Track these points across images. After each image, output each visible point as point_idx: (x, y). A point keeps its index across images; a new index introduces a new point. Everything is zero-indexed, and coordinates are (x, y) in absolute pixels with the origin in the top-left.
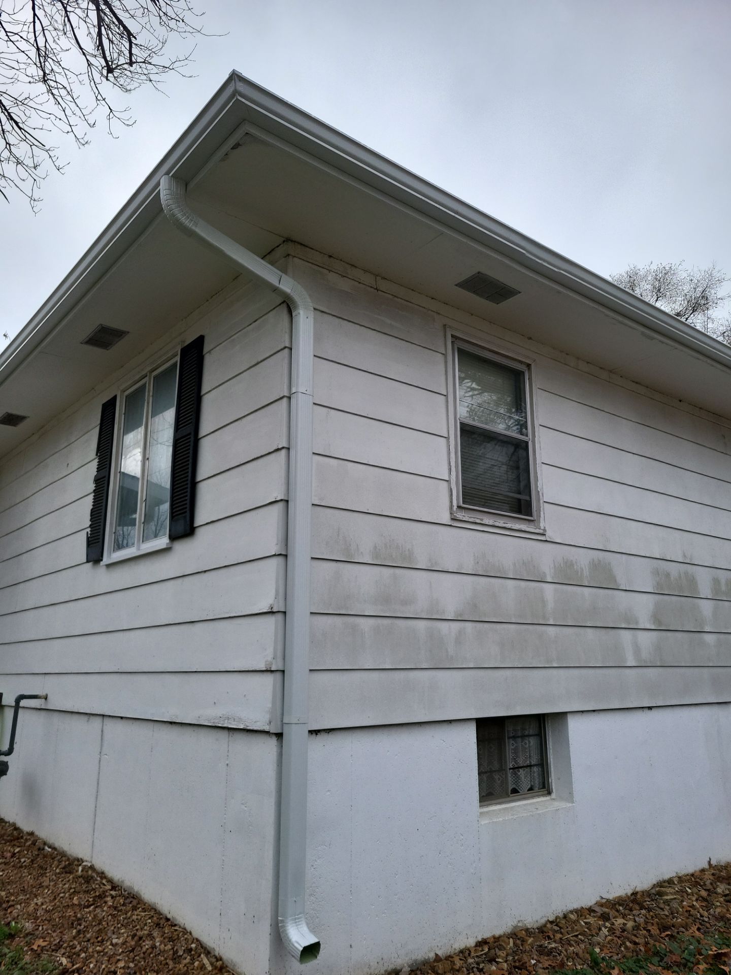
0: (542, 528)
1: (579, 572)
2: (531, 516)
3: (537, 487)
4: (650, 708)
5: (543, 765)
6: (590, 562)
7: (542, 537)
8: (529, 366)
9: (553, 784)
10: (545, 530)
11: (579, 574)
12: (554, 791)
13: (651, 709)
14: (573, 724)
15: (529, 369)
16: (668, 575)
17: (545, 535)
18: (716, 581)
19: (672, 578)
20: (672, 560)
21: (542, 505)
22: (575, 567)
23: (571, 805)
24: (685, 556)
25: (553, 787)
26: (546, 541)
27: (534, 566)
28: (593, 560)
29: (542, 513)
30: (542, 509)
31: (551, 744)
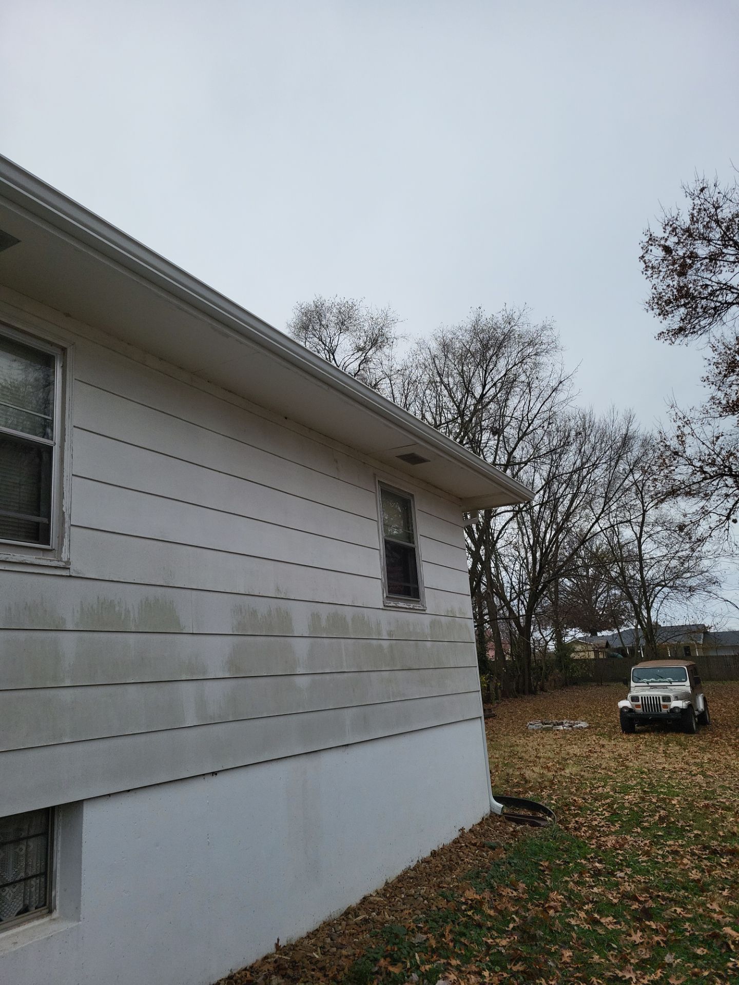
0: (65, 559)
1: (123, 615)
2: (48, 543)
3: (61, 505)
4: (214, 773)
5: (46, 875)
6: (141, 602)
7: (64, 571)
8: (64, 350)
9: (57, 898)
10: (68, 562)
11: (123, 617)
12: (58, 907)
13: (216, 774)
14: (90, 816)
15: (64, 353)
16: (254, 613)
17: (69, 568)
18: (316, 617)
19: (260, 617)
20: (260, 595)
21: (67, 530)
22: (117, 609)
23: (75, 924)
24: (278, 590)
25: (57, 902)
26: (70, 576)
27: (46, 611)
28: (147, 599)
29: (66, 542)
30: (66, 535)
31: (59, 844)
